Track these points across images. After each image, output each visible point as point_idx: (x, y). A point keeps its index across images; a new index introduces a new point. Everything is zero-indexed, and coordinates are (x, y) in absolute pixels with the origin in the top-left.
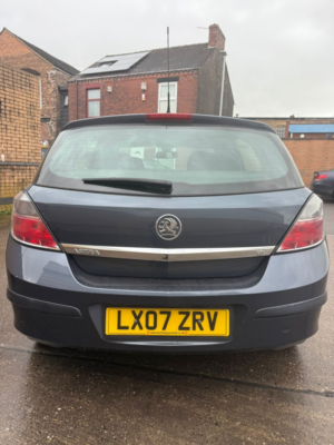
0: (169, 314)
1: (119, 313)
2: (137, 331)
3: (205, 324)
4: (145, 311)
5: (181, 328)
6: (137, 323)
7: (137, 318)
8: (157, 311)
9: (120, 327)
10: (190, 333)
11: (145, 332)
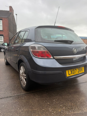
0: (76, 69)
1: (68, 71)
2: (72, 75)
3: (81, 70)
4: (73, 70)
5: (78, 72)
6: (72, 73)
7: (71, 72)
8: (74, 69)
9: (69, 74)
10: (79, 73)
11: (73, 74)
